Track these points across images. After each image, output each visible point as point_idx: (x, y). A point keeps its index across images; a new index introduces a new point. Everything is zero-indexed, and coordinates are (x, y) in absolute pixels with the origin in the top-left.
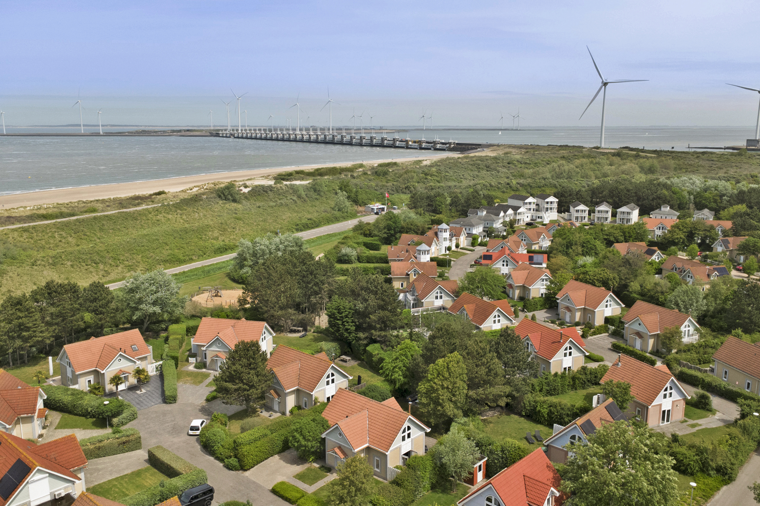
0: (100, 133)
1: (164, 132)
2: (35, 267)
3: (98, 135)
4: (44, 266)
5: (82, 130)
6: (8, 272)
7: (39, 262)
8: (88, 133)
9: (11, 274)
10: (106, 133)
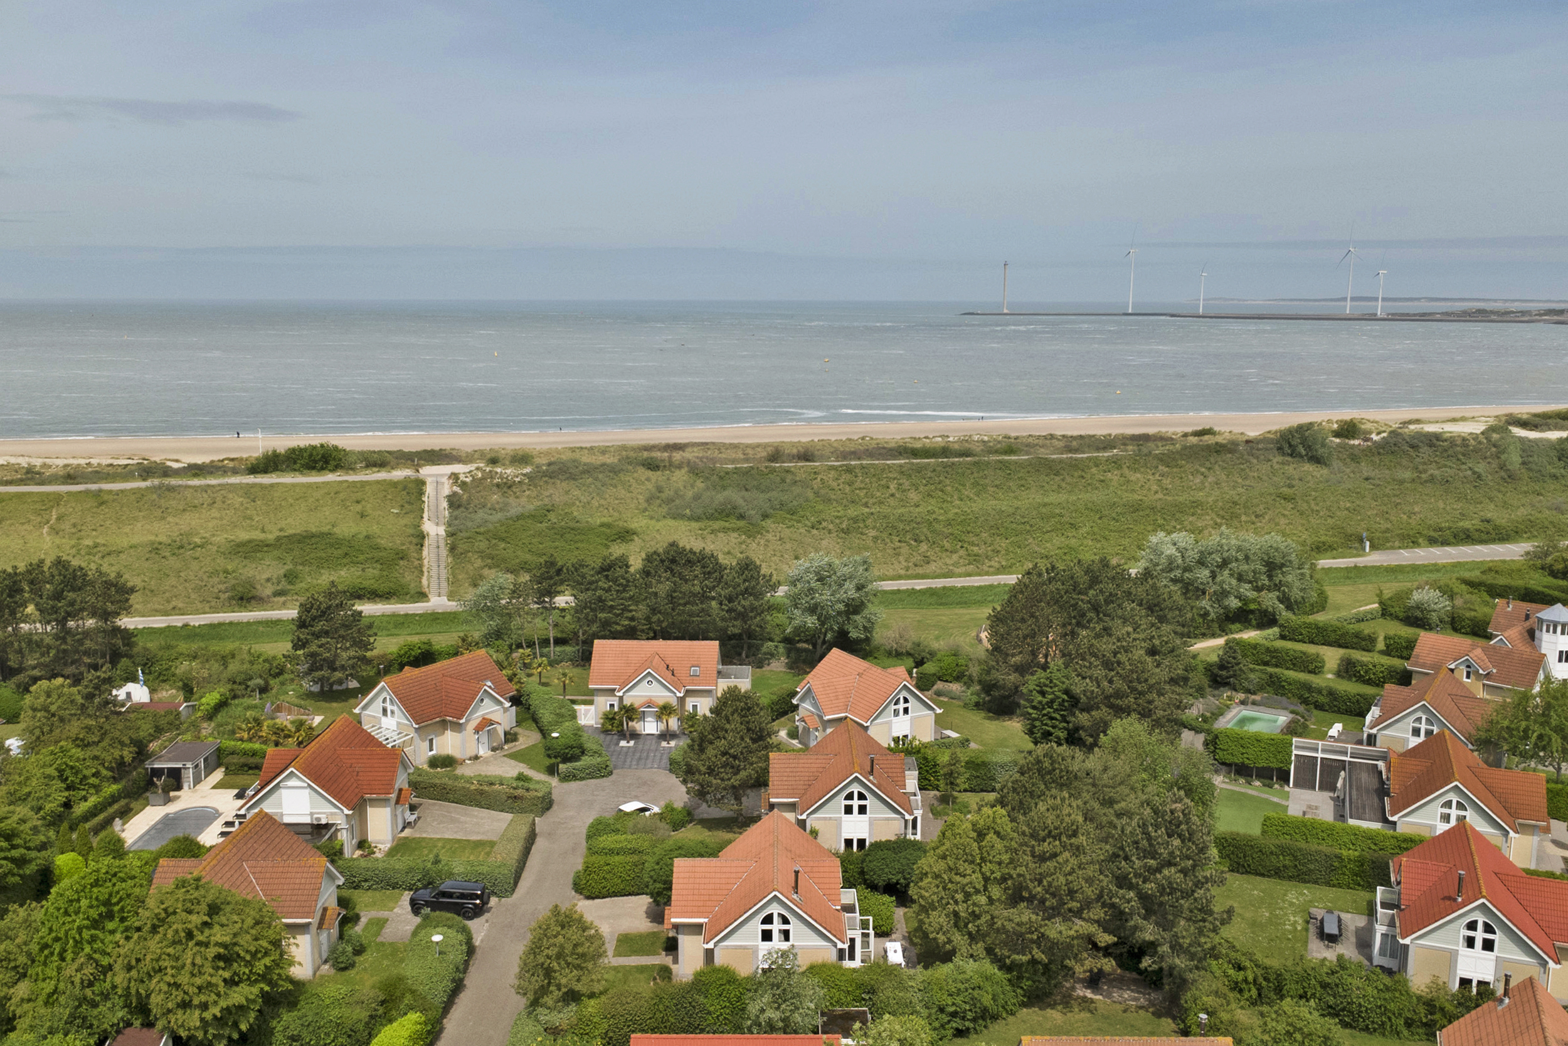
0: (1376, 314)
1: (1523, 313)
2: (815, 532)
3: (1372, 318)
4: (830, 532)
5: (1348, 308)
6: (768, 531)
7: (824, 524)
8: (1357, 313)
9: (770, 536)
10: (1393, 314)
